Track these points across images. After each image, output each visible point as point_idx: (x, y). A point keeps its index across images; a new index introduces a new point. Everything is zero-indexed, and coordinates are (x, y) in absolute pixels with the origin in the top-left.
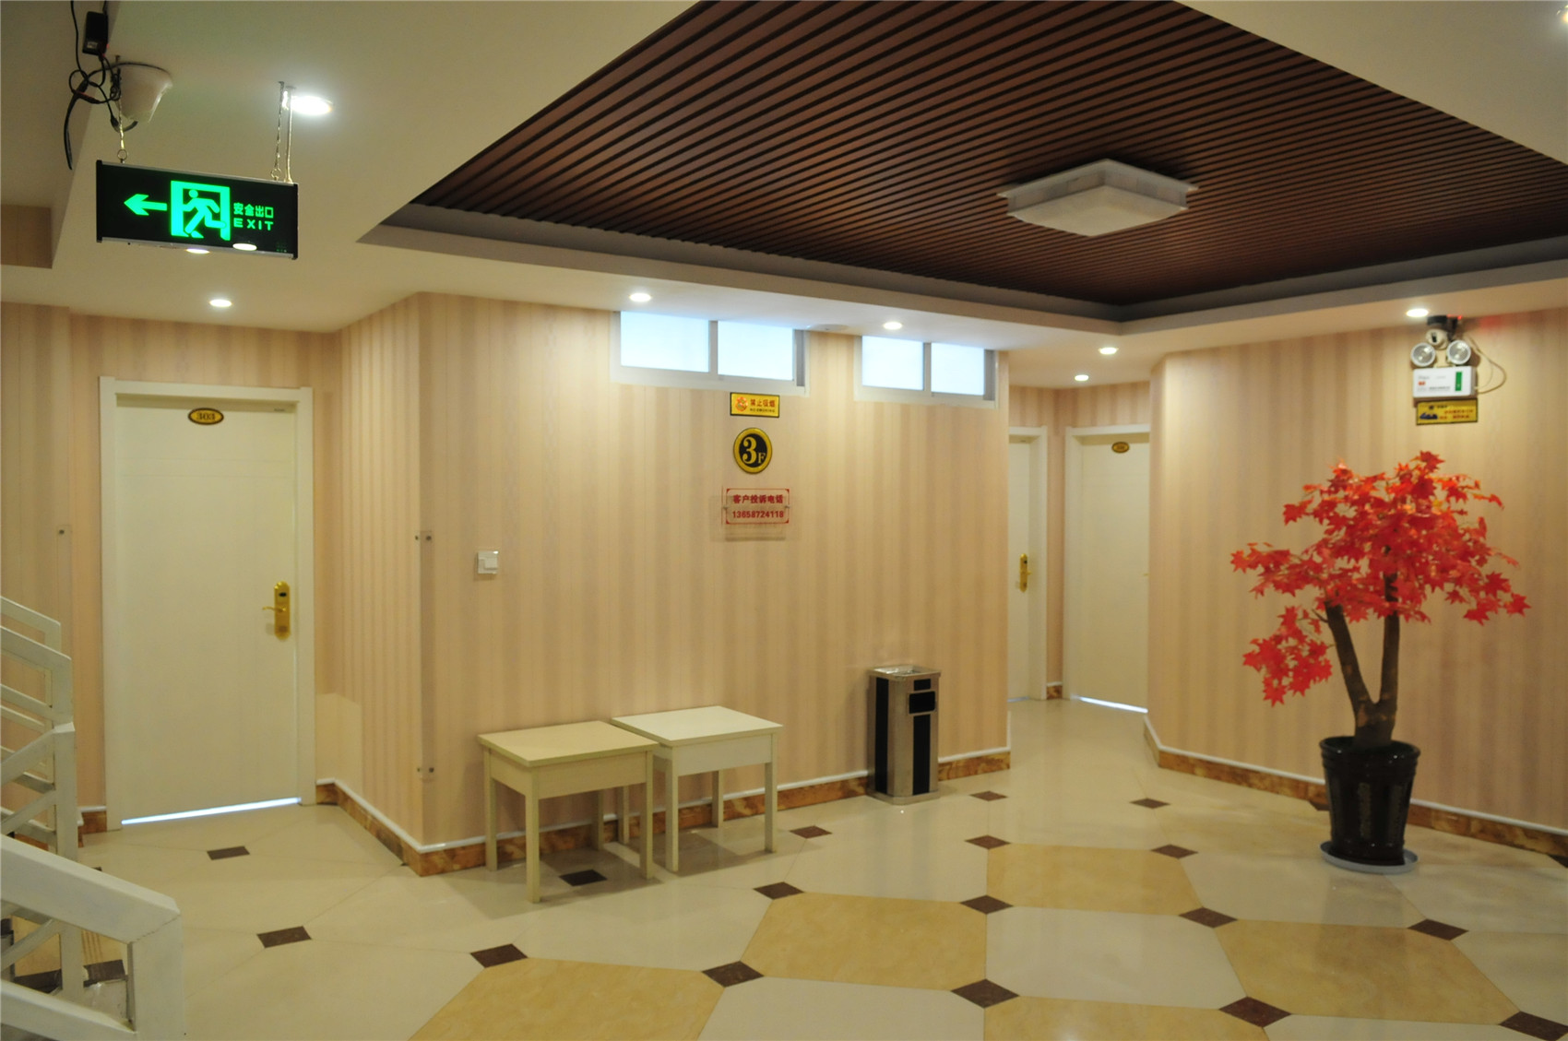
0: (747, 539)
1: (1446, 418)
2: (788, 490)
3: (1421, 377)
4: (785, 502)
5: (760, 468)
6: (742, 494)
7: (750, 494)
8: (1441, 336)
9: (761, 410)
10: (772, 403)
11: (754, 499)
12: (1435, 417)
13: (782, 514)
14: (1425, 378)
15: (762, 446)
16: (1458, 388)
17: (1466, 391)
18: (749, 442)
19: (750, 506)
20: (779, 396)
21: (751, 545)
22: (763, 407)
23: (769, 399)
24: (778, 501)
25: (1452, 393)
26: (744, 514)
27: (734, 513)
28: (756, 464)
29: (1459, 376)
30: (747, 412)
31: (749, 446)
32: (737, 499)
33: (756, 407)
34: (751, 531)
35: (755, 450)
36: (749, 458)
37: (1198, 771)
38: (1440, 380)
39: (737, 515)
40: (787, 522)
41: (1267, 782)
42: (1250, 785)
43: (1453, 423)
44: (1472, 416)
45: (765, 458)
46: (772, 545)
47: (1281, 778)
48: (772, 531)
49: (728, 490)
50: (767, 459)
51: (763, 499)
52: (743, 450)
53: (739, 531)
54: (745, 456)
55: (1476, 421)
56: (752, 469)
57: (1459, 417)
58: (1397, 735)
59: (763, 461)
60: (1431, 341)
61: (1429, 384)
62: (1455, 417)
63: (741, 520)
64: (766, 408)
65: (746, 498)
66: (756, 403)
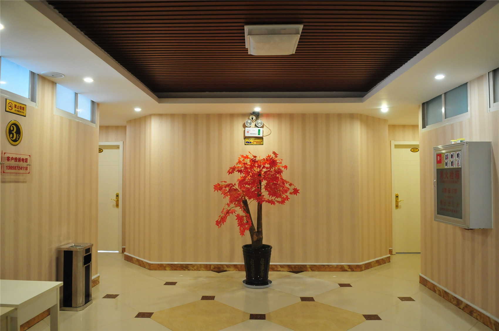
0: (10, 182)
1: (254, 143)
2: (30, 156)
3: (247, 130)
4: (28, 163)
5: (17, 142)
6: (11, 156)
7: (14, 156)
8: (254, 118)
9: (18, 111)
10: (23, 108)
11: (16, 159)
12: (251, 143)
13: (27, 169)
14: (249, 130)
15: (18, 132)
16: (259, 134)
17: (261, 135)
18: (13, 127)
19: (13, 163)
20: (26, 105)
21: (12, 185)
22: (19, 110)
23: (22, 106)
24: (26, 162)
25: (257, 135)
26: (11, 168)
27: (7, 166)
28: (15, 141)
29: (259, 130)
30: (13, 111)
31: (13, 130)
32: (8, 159)
33: (17, 109)
34: (12, 177)
35: (15, 132)
36: (13, 137)
37: (167, 268)
38: (253, 131)
39: (8, 168)
40: (29, 173)
41: (195, 267)
42: (189, 270)
43: (256, 145)
44: (262, 143)
45: (20, 137)
46: (21, 185)
47: (201, 265)
48: (21, 178)
49: (5, 153)
50: (20, 138)
51: (19, 160)
52: (10, 132)
53: (8, 177)
54: (11, 136)
55: (263, 145)
56: (14, 143)
57: (258, 143)
58: (264, 242)
59: (19, 139)
60: (251, 119)
61: (250, 132)
62: (256, 143)
63: (10, 171)
64: (21, 110)
65: (12, 158)
66: (17, 107)
